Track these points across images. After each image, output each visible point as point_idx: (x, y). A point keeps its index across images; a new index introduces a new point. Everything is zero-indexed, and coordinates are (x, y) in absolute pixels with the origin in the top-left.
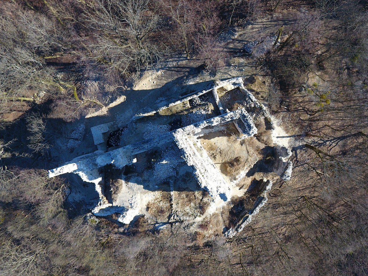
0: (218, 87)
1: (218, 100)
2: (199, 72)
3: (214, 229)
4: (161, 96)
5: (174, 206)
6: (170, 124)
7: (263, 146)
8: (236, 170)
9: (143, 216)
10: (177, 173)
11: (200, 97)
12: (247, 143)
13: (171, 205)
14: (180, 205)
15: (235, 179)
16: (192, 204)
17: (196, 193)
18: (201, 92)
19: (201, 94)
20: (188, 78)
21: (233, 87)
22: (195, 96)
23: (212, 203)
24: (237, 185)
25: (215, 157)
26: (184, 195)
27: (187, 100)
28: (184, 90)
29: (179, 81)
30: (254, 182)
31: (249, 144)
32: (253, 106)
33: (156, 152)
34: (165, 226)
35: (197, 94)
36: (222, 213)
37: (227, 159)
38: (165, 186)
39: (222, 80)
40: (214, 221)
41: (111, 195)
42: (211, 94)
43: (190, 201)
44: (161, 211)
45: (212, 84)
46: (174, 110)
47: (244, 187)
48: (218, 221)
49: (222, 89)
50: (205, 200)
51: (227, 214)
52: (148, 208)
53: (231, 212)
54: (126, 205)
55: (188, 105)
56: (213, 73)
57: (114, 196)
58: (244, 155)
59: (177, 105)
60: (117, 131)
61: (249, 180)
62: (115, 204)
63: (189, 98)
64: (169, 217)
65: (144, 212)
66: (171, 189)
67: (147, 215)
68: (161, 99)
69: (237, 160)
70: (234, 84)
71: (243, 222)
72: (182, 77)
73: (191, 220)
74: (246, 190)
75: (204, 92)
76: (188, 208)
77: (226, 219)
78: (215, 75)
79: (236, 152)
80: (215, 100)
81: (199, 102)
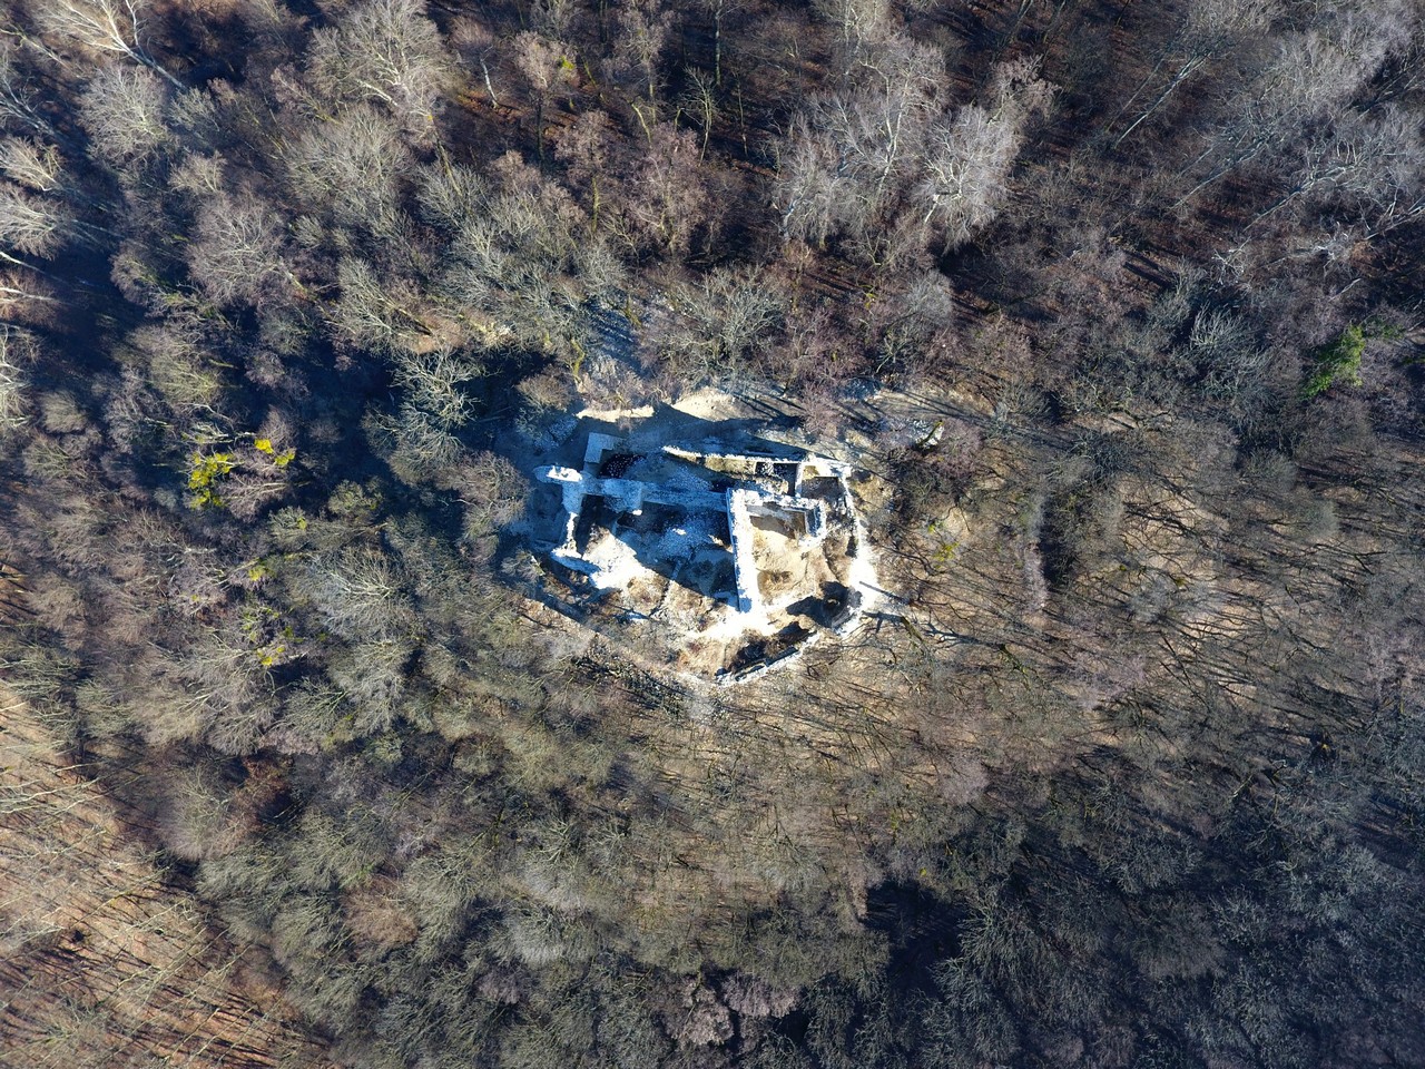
0: (807, 464)
1: (798, 482)
2: (791, 426)
3: (706, 662)
4: (716, 435)
5: (667, 600)
6: (714, 483)
7: (831, 578)
8: (778, 589)
9: (620, 592)
10: (693, 557)
11: (775, 465)
12: (811, 560)
13: (663, 597)
14: (675, 603)
15: (770, 603)
16: (692, 611)
17: (705, 598)
18: (781, 458)
19: (779, 461)
20: (770, 425)
21: (829, 474)
22: (769, 461)
23: (720, 623)
24: (769, 616)
25: (757, 558)
26: (686, 592)
27: (754, 461)
28: (756, 443)
29: (754, 425)
30: (795, 626)
31: (813, 563)
32: (843, 512)
33: (676, 513)
34: (642, 621)
35: (773, 458)
36: (728, 646)
37: (773, 568)
38: (667, 567)
39: (819, 456)
40: (712, 650)
41: (587, 542)
42: (794, 468)
43: (691, 604)
44: (646, 599)
45: (802, 454)
46: (730, 466)
47: (778, 624)
48: (716, 654)
49: (813, 469)
50: (714, 614)
51: (733, 652)
52: (630, 584)
53: (741, 653)
54: (602, 565)
55: (753, 469)
56: (812, 440)
57: (591, 544)
58: (797, 574)
59: (737, 462)
60: (627, 456)
61: (788, 620)
62: (585, 558)
63: (760, 460)
64: (654, 611)
65: (623, 586)
66: (675, 574)
67: (626, 594)
68: (714, 439)
69: (786, 575)
70: (834, 470)
71: (753, 671)
72: (761, 421)
73: (682, 630)
74: (777, 631)
75: (786, 461)
76: (684, 613)
77: (729, 657)
78: (813, 442)
79: (790, 564)
80: (795, 480)
81: (770, 471)
